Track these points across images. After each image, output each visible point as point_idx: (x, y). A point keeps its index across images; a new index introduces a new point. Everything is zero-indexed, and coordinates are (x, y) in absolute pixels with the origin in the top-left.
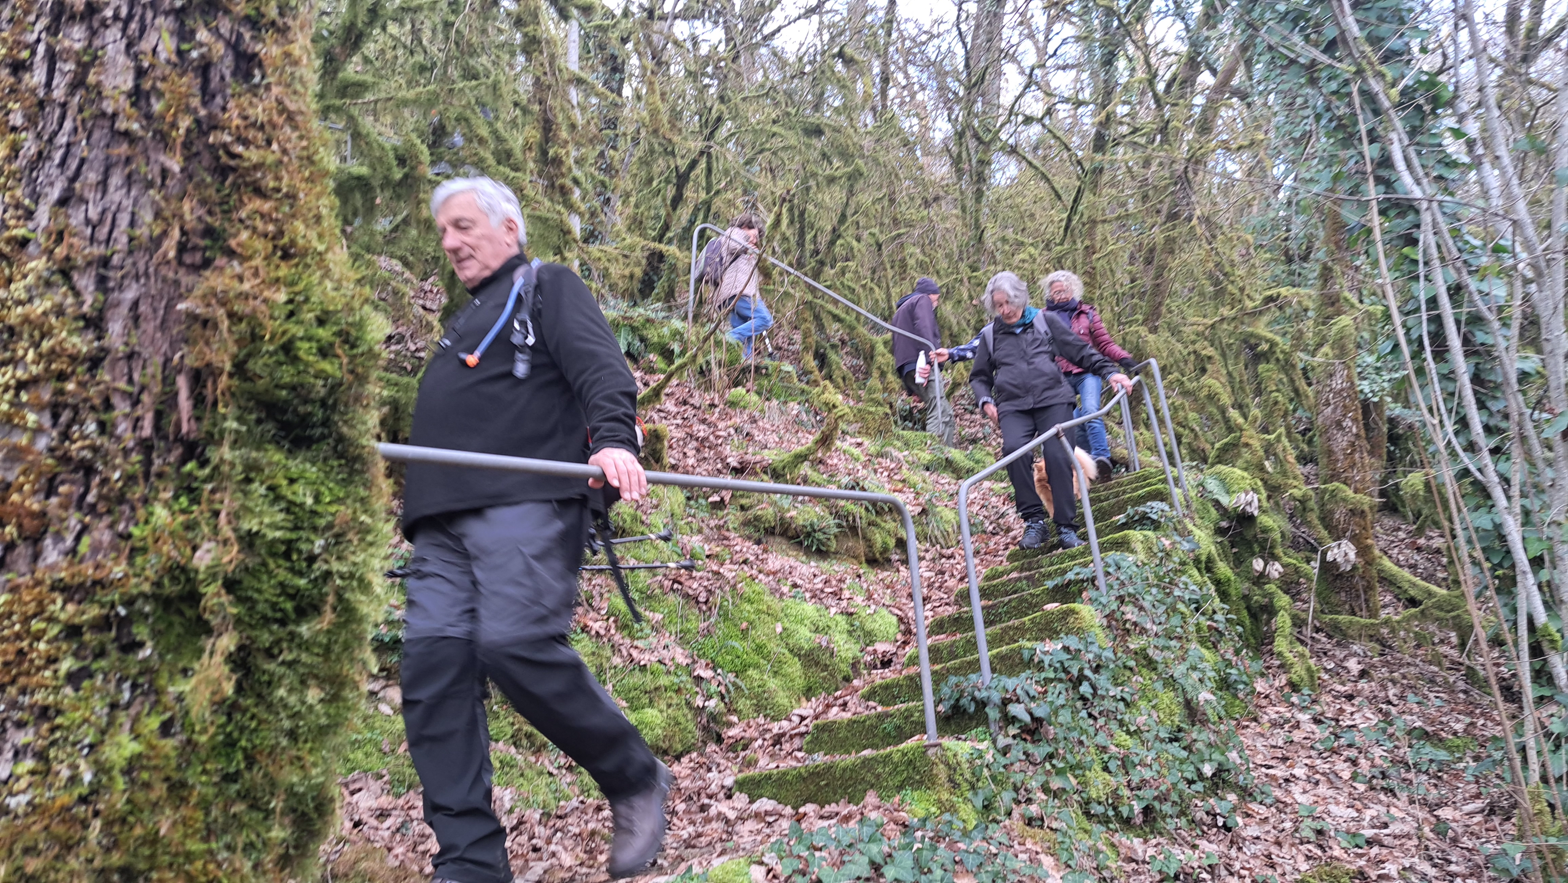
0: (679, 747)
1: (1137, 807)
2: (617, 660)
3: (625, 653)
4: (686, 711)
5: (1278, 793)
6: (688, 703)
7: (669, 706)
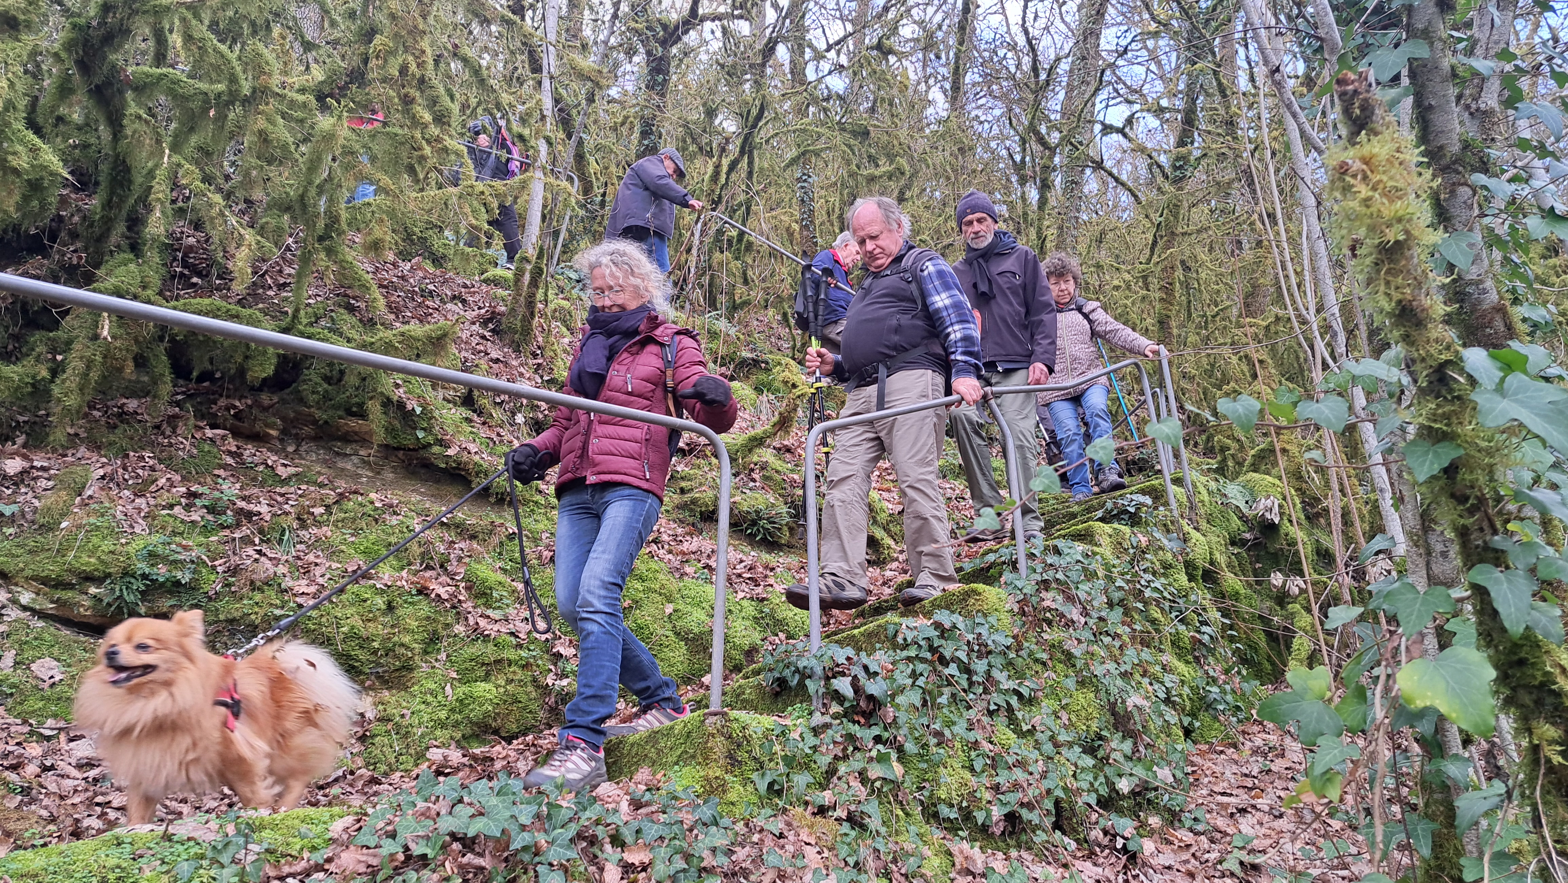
0: (514, 728)
1: (997, 813)
2: (459, 629)
3: (471, 621)
4: (530, 688)
5: (1221, 823)
6: (535, 680)
7: (510, 681)
